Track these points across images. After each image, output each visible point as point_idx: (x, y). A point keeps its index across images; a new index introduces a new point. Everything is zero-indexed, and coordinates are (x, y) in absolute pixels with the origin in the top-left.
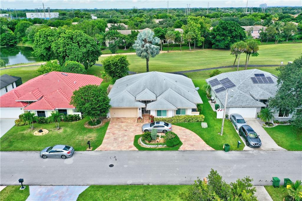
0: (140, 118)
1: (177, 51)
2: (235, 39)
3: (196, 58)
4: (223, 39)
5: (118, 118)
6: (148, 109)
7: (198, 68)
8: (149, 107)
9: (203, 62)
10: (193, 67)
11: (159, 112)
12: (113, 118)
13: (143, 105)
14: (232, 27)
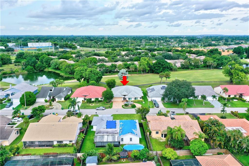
0: (123, 101)
1: (135, 75)
2: (165, 69)
3: (145, 79)
4: (159, 69)
5: (115, 101)
6: (125, 97)
7: (145, 84)
8: (126, 97)
9: (148, 81)
10: (143, 83)
11: (129, 99)
12: (114, 101)
13: (124, 97)
14: (163, 63)
